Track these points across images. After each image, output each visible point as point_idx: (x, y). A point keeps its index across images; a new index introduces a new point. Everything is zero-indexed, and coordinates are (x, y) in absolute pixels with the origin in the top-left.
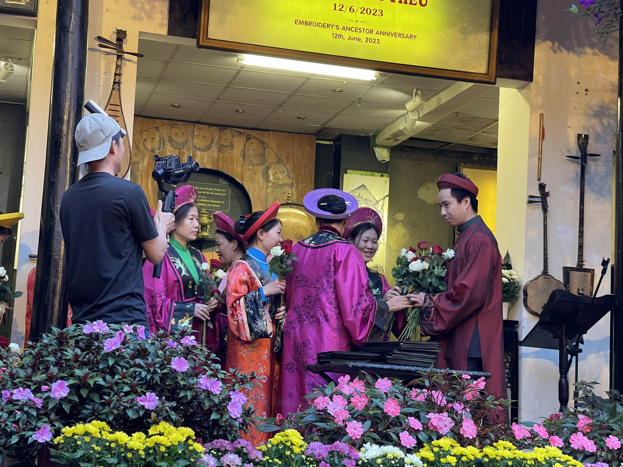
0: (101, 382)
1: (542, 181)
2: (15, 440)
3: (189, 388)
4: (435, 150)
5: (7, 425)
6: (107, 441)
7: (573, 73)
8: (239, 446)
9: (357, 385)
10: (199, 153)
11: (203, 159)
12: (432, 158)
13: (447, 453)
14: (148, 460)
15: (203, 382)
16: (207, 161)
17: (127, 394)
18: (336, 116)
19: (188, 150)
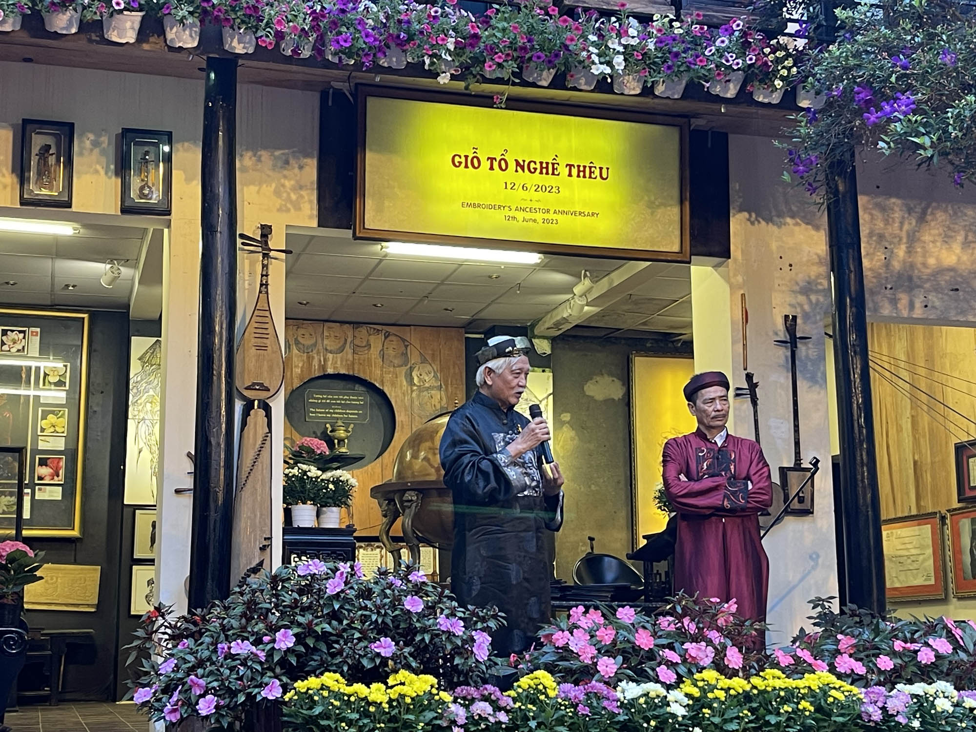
0: (328, 628)
1: (749, 371)
2: (242, 698)
3: (424, 630)
4: (601, 338)
5: (230, 682)
6: (346, 695)
7: (774, 246)
8: (486, 693)
9: (595, 616)
10: (330, 356)
11: (336, 363)
12: (599, 348)
13: (713, 688)
14: (393, 713)
15: (443, 622)
16: (341, 364)
17: (360, 639)
18: (489, 305)
19: (318, 353)
